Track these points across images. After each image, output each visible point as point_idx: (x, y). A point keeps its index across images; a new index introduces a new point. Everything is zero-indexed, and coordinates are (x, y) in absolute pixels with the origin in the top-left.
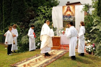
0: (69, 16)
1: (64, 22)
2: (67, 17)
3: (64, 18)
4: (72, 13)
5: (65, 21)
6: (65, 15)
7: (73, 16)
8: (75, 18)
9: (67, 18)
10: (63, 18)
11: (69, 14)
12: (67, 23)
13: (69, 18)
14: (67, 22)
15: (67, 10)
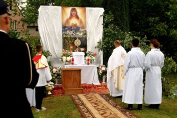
0: (75, 27)
1: (65, 39)
2: (72, 30)
3: (66, 31)
4: (81, 22)
5: (68, 38)
6: (67, 25)
7: (82, 28)
8: (86, 31)
9: (72, 32)
10: (63, 31)
11: (74, 23)
12: (70, 42)
13: (76, 32)
14: (71, 40)
15: (71, 16)
